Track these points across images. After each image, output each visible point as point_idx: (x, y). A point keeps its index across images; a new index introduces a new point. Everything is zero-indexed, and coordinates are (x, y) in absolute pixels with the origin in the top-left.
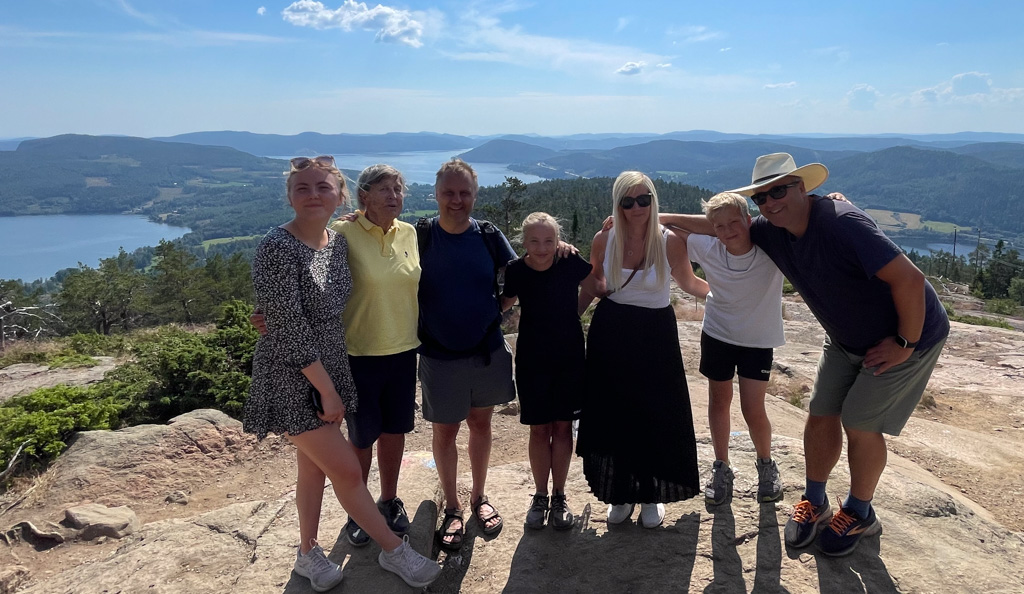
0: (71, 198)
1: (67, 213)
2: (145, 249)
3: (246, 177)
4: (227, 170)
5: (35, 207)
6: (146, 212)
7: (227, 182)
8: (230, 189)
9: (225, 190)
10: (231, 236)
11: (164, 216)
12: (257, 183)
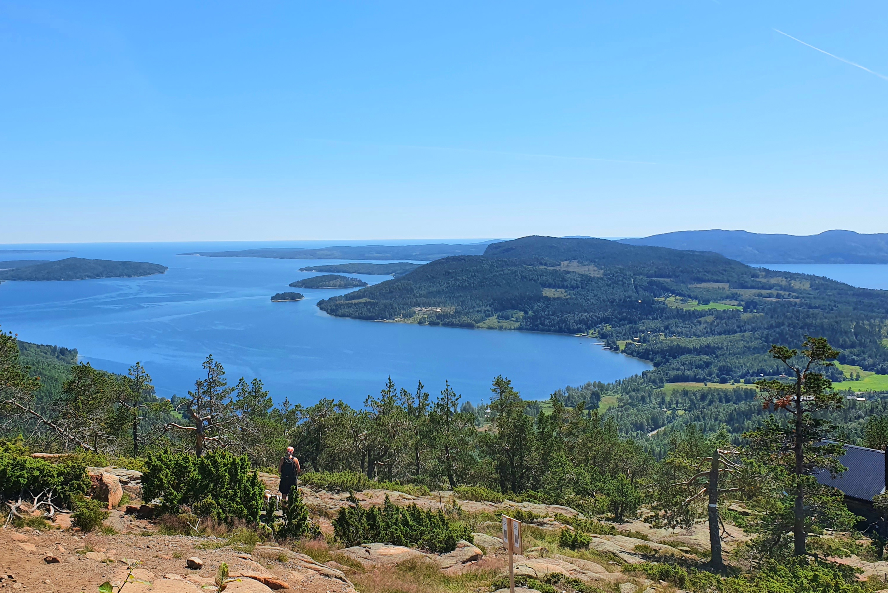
0: (526, 313)
1: (521, 329)
2: (595, 385)
3: (734, 297)
4: (716, 285)
5: (493, 320)
6: (603, 337)
7: (707, 302)
8: (710, 312)
9: (702, 314)
10: (703, 380)
11: (622, 344)
12: (749, 306)
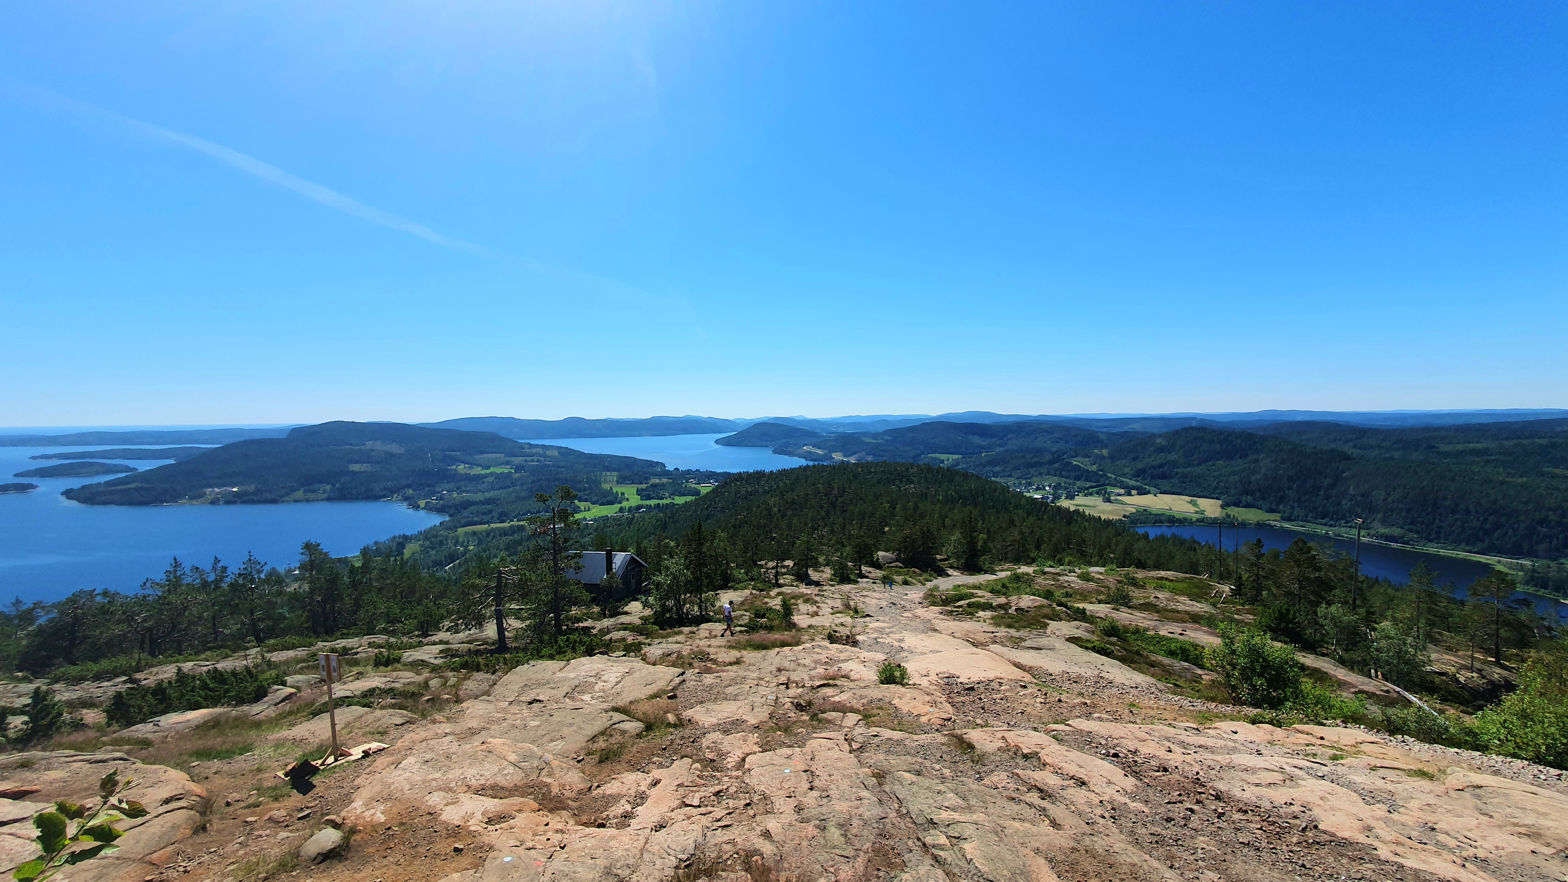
0: (334, 485)
1: (329, 499)
2: (400, 537)
3: (507, 463)
4: (494, 455)
5: (300, 494)
6: (406, 499)
7: (488, 468)
8: (491, 474)
9: (485, 476)
10: (488, 523)
11: (422, 503)
12: (518, 469)
